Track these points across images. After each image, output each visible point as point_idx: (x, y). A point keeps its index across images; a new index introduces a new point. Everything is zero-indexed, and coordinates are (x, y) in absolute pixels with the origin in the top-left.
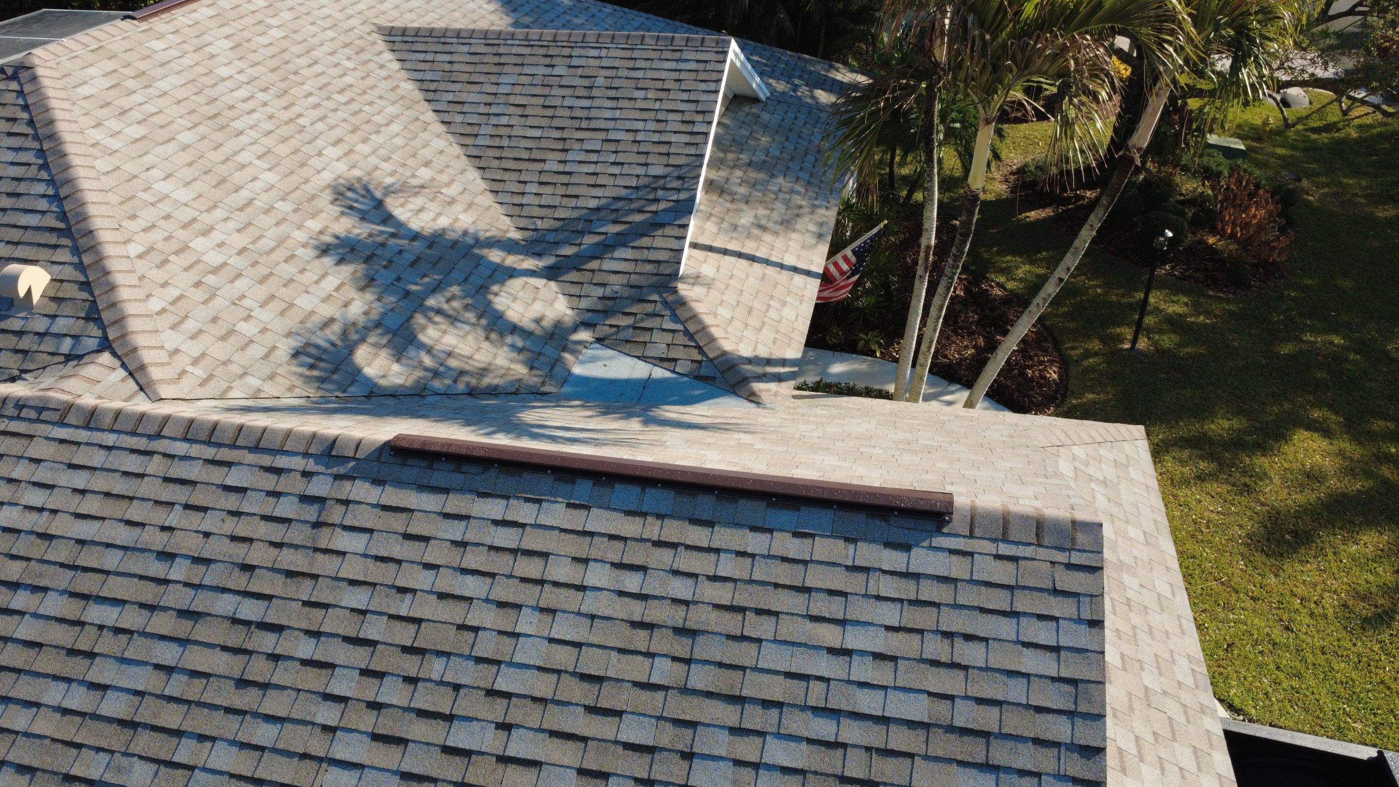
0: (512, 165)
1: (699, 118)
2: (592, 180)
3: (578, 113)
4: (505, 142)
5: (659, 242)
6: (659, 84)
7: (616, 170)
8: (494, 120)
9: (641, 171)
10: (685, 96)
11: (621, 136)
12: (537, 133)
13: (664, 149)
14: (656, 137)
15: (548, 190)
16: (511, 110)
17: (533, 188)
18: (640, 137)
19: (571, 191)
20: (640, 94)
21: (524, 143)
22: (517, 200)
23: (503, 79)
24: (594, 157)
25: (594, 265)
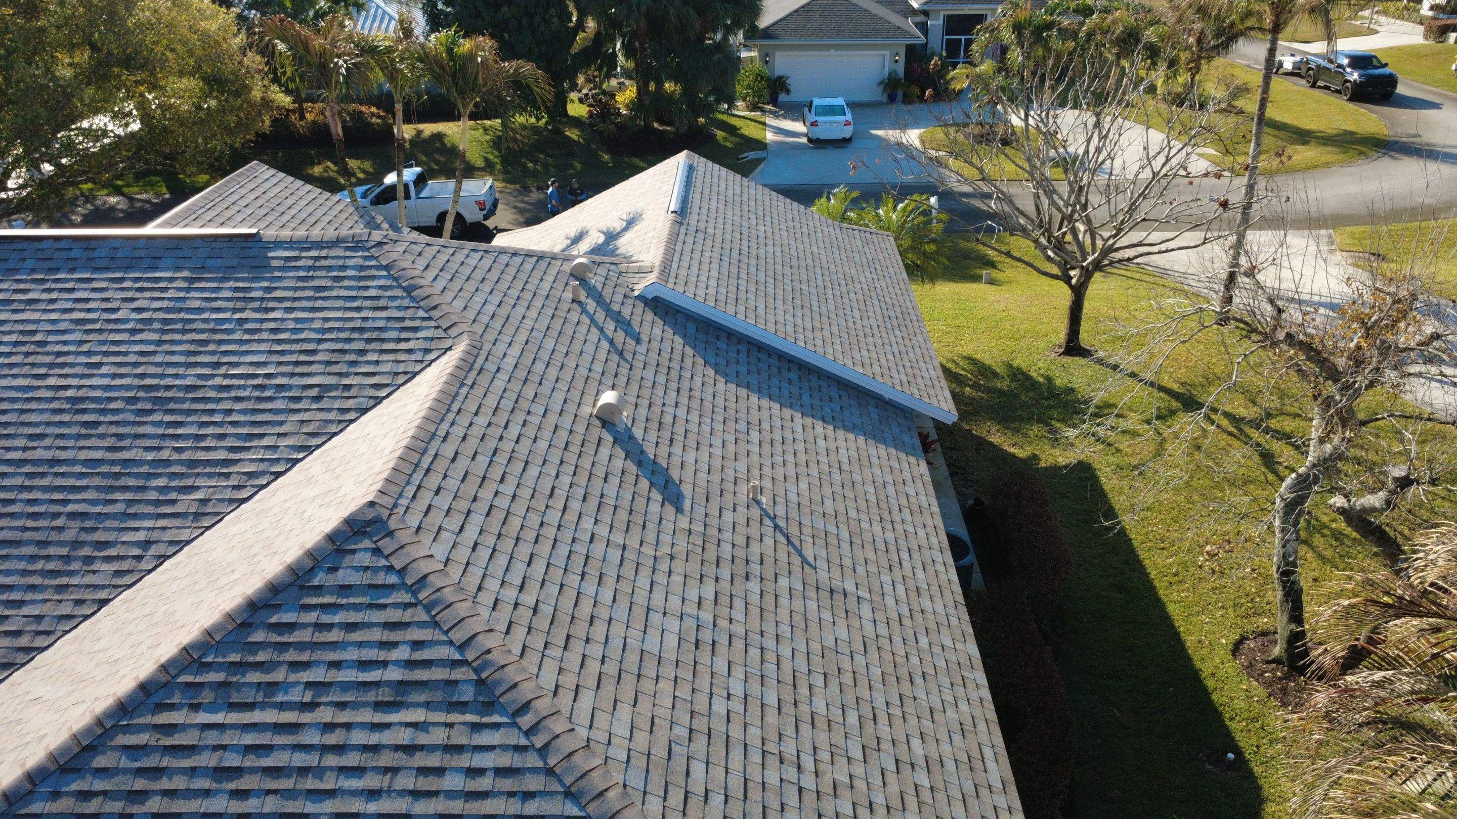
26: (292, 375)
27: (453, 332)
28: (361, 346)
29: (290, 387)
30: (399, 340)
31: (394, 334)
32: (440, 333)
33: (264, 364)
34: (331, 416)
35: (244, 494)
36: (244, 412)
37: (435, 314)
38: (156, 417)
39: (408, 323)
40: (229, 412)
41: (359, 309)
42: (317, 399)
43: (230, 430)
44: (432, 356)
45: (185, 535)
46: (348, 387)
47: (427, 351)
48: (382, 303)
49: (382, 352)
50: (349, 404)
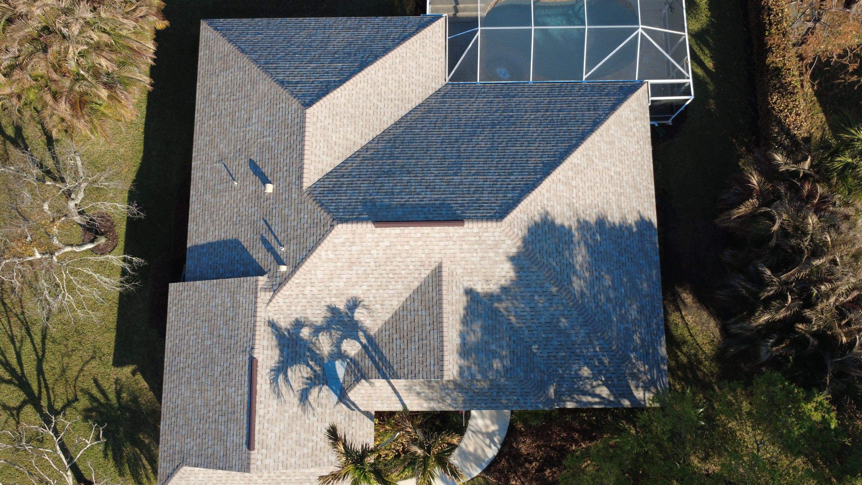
0: (394, 324)
1: (413, 375)
2: (391, 349)
3: (413, 339)
4: (401, 320)
5: (374, 372)
6: (425, 360)
7: (395, 355)
8: (409, 314)
9: (395, 362)
10: (421, 369)
11: (406, 354)
12: (405, 328)
13: (402, 367)
14: (406, 364)
15: (387, 337)
16: (413, 318)
17: (387, 333)
18: (406, 359)
19: (387, 344)
20: (421, 355)
21: (401, 325)
22: (384, 330)
23: (423, 311)
24: (398, 347)
25: (367, 356)
26: (352, 181)
27: (308, 192)
28: (334, 189)
29: (352, 178)
30: (324, 190)
31: (325, 192)
32: (313, 192)
33: (361, 184)
34: (339, 171)
35: (357, 153)
36: (363, 172)
37: (314, 198)
38: (386, 170)
39: (322, 195)
40: (367, 172)
41: (337, 199)
42: (343, 175)
43: (365, 167)
45: (369, 145)
46: (336, 178)
47: (315, 187)
48: (330, 201)
49: (328, 187)
50: (335, 174)
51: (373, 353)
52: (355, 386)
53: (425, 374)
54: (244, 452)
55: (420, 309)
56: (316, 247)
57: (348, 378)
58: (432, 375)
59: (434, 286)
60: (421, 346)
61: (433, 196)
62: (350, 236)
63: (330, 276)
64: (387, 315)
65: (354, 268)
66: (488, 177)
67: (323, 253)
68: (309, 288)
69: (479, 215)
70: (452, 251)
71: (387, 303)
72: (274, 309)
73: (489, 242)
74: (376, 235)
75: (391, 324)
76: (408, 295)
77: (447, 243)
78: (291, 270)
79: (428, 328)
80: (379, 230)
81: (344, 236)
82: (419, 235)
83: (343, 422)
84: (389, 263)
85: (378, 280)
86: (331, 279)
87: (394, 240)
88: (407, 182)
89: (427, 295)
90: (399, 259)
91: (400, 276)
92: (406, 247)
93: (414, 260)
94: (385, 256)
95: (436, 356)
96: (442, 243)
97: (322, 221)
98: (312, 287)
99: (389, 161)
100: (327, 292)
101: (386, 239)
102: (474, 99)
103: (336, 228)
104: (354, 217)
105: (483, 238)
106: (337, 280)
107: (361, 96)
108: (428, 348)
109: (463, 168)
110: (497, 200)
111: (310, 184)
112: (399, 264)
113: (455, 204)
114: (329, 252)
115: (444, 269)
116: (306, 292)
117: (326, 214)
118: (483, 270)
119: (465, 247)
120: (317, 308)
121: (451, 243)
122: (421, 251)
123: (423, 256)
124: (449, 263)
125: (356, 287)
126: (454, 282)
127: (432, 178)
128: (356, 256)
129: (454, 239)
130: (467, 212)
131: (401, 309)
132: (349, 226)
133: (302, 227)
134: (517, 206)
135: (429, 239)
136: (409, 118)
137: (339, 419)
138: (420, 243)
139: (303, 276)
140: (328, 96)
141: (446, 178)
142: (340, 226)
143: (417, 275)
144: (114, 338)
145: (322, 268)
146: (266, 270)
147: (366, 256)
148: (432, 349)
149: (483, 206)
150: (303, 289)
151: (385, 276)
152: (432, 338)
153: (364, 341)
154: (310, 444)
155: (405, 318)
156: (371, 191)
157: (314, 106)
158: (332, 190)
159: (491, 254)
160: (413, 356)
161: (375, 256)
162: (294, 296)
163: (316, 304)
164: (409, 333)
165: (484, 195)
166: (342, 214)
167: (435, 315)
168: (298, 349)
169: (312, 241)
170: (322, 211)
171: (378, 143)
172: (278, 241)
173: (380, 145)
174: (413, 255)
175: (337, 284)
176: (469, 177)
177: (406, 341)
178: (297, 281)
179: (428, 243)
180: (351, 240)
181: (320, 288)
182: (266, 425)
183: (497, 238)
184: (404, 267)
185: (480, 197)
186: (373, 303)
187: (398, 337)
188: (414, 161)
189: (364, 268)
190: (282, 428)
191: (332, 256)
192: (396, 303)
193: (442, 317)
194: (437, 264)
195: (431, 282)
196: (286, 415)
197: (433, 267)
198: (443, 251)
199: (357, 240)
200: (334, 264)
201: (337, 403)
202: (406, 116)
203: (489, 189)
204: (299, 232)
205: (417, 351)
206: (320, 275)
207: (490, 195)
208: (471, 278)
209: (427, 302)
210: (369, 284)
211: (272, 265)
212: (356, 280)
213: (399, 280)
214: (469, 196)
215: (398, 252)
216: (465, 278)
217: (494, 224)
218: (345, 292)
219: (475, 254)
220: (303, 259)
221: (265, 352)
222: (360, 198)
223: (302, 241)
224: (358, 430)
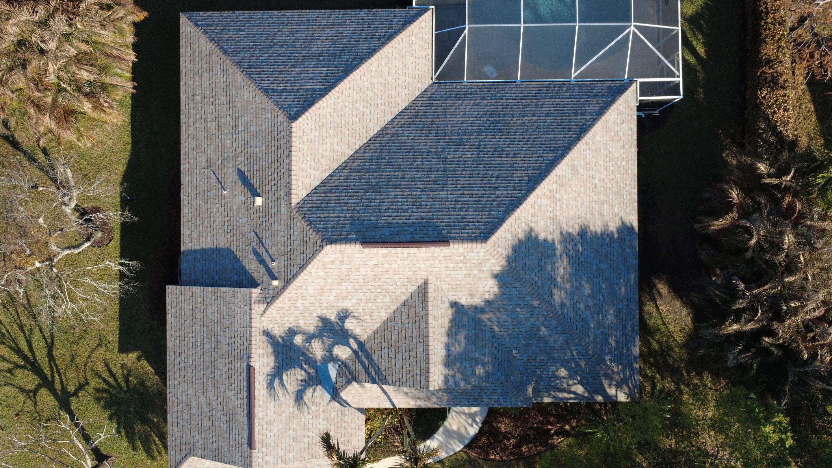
0: (383, 334)
1: (401, 383)
2: (380, 357)
3: (400, 349)
4: (389, 330)
5: (364, 377)
6: (411, 370)
7: (383, 362)
8: (396, 325)
9: (383, 369)
10: (408, 378)
11: (394, 362)
12: (393, 339)
13: (390, 374)
14: (394, 372)
15: (376, 345)
16: (400, 330)
17: (376, 341)
18: (394, 368)
19: (376, 352)
20: (408, 365)
21: (389, 336)
22: (373, 338)
23: (410, 324)
24: (387, 356)
25: (357, 361)
26: (340, 196)
27: (297, 209)
28: (323, 205)
29: (339, 193)
30: (312, 207)
31: (314, 209)
32: (301, 209)
33: (348, 199)
34: (327, 185)
35: (344, 164)
36: (350, 186)
37: (302, 216)
38: (373, 184)
39: (310, 212)
40: (354, 186)
41: (325, 217)
42: (331, 189)
43: (353, 181)
44: (302, 202)
45: (356, 155)
46: (324, 193)
47: (304, 204)
48: (319, 219)
49: (316, 204)
50: (323, 188)
51: (363, 359)
52: (346, 387)
53: (412, 383)
54: (246, 450)
55: (407, 321)
56: (307, 266)
57: (339, 380)
58: (419, 385)
59: (420, 301)
60: (408, 357)
61: (420, 214)
62: (339, 256)
63: (321, 291)
64: (376, 325)
65: (344, 284)
66: (474, 192)
67: (313, 271)
68: (300, 301)
69: (464, 235)
70: (438, 269)
71: (375, 314)
72: (268, 319)
73: (474, 261)
74: (364, 255)
75: (379, 334)
76: (395, 307)
77: (433, 262)
78: (283, 285)
79: (415, 340)
80: (367, 250)
81: (334, 256)
82: (406, 255)
83: (336, 417)
84: (377, 280)
85: (367, 294)
86: (321, 294)
87: (382, 259)
88: (394, 199)
89: (414, 309)
90: (386, 276)
91: (388, 291)
92: (394, 266)
93: (401, 277)
94: (373, 273)
95: (422, 367)
96: (428, 262)
97: (311, 240)
98: (304, 300)
99: (376, 174)
100: (318, 305)
101: (374, 259)
102: (461, 102)
103: (325, 249)
104: (343, 237)
105: (468, 258)
106: (327, 294)
107: (347, 104)
108: (415, 359)
109: (449, 182)
110: (482, 218)
111: (298, 200)
112: (387, 280)
113: (441, 222)
114: (319, 270)
115: (430, 286)
116: (298, 305)
117: (315, 234)
118: (468, 286)
119: (451, 265)
120: (309, 318)
121: (437, 262)
122: (407, 269)
123: (410, 273)
124: (435, 279)
125: (346, 301)
126: (440, 297)
127: (418, 193)
128: (345, 273)
129: (440, 258)
130: (453, 231)
131: (389, 320)
132: (338, 246)
133: (292, 244)
134: (501, 225)
135: (415, 259)
136: (395, 123)
137: (332, 415)
138: (407, 262)
139: (294, 291)
140: (314, 108)
141: (432, 193)
142: (329, 247)
143: (403, 291)
144: (118, 326)
145: (313, 284)
146: (259, 282)
147: (355, 273)
148: (418, 361)
149: (468, 225)
150: (295, 302)
151: (373, 291)
152: (418, 350)
153: (355, 346)
154: (306, 440)
155: (393, 329)
156: (358, 208)
157: (300, 119)
158: (321, 207)
159: (476, 272)
160: (401, 365)
161: (363, 274)
162: (287, 308)
163: (308, 315)
164: (397, 343)
165: (469, 213)
166: (330, 233)
167: (421, 329)
168: (292, 354)
169: (302, 258)
170: (311, 231)
171: (364, 153)
172: (269, 254)
173: (367, 155)
174: (400, 273)
175: (327, 298)
176: (455, 193)
177: (393, 350)
178: (290, 295)
179: (415, 262)
180: (340, 259)
181: (311, 302)
182: (265, 426)
183: (481, 258)
184: (392, 283)
185: (466, 215)
186: (363, 314)
187: (387, 347)
188: (400, 173)
189: (352, 284)
190: (280, 426)
191: (321, 273)
192: (385, 314)
193: (428, 332)
194: (423, 280)
195: (417, 297)
196: (283, 415)
197: (419, 283)
198: (430, 269)
199: (346, 259)
200: (324, 281)
201: (330, 401)
202: (392, 121)
203: (475, 206)
204: (289, 248)
205: (404, 361)
206: (311, 290)
207: (476, 213)
208: (456, 293)
209: (414, 316)
210: (358, 298)
211: (264, 277)
212: (345, 294)
213: (386, 294)
214: (455, 213)
215: (386, 270)
216: (450, 293)
217: (479, 245)
218: (335, 305)
219: (460, 272)
220: (294, 275)
221: (262, 360)
222: (348, 215)
223: (292, 258)
224: (350, 423)
